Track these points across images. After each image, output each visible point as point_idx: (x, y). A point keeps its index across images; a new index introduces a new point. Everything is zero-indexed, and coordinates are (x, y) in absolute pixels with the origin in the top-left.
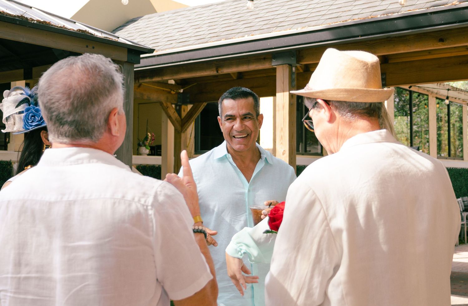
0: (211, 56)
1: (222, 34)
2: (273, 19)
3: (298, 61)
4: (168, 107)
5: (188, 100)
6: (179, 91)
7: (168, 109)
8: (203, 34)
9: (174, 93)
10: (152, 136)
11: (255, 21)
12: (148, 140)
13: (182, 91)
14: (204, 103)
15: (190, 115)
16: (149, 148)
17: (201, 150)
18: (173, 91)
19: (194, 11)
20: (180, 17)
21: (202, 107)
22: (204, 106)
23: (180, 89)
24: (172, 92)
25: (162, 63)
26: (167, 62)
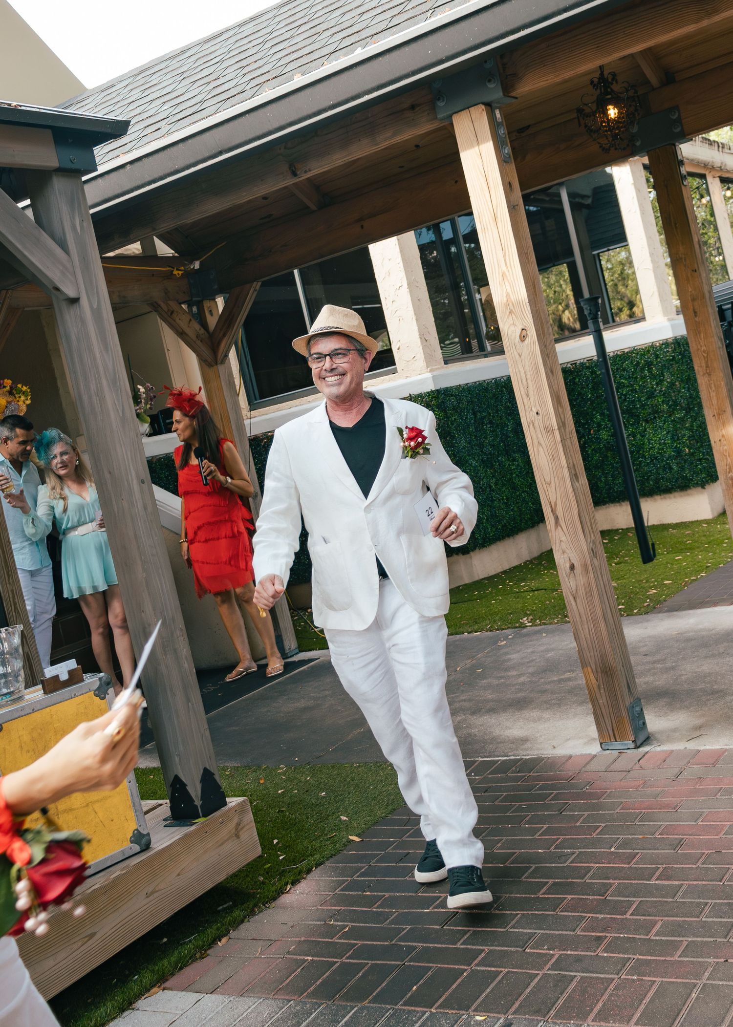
4: (172, 313)
5: (216, 287)
6: (192, 267)
7: (174, 315)
10: (147, 391)
12: (141, 402)
13: (197, 265)
14: (255, 283)
15: (227, 320)
16: (149, 419)
17: (261, 399)
18: (177, 270)
20: (154, 76)
21: (251, 293)
22: (255, 290)
23: (192, 262)
24: (175, 272)
25: (148, 179)
26: (161, 173)
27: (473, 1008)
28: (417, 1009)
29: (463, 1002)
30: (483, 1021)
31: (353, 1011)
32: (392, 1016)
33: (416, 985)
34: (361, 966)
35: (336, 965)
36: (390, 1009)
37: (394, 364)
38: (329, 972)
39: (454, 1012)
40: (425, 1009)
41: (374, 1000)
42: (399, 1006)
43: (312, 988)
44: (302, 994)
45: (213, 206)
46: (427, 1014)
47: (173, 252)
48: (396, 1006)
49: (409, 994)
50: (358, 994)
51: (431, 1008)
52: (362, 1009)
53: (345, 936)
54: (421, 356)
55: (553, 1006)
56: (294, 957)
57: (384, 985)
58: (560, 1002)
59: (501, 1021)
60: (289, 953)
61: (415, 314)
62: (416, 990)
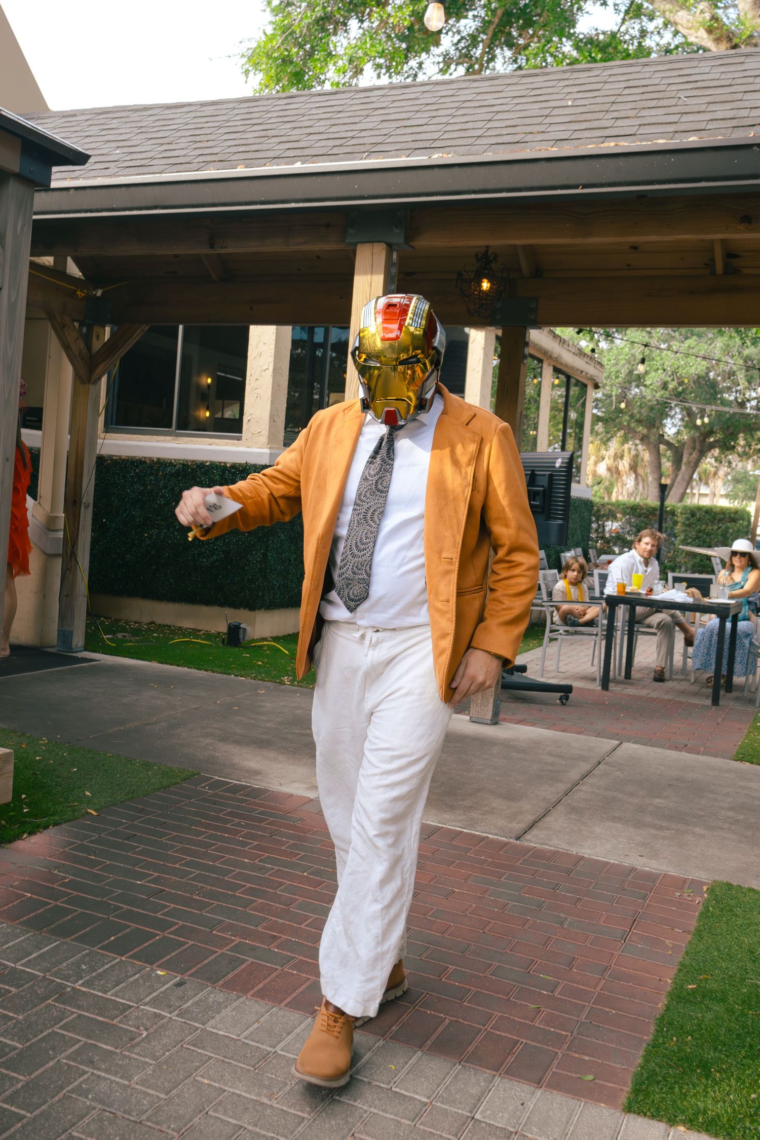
0: (211, 201)
1: (233, 158)
2: (353, 138)
3: (408, 238)
4: (64, 326)
5: (108, 317)
6: (94, 293)
7: (67, 328)
8: (184, 156)
9: (83, 294)
11: (309, 138)
13: (99, 293)
14: (144, 326)
15: (111, 347)
17: (116, 424)
18: (81, 291)
19: (149, 113)
20: (115, 121)
21: (137, 332)
22: (144, 332)
23: (96, 288)
24: (79, 293)
25: (85, 207)
26: (99, 207)
27: (157, 964)
28: (110, 954)
29: (150, 958)
30: (162, 976)
31: (56, 944)
32: (87, 954)
33: (114, 936)
34: (70, 911)
35: (51, 906)
36: (86, 949)
37: (241, 432)
38: (42, 910)
39: (140, 963)
40: (117, 956)
41: (75, 940)
42: (95, 949)
43: (25, 918)
44: (15, 920)
45: (134, 249)
46: (117, 960)
47: (80, 274)
48: (93, 947)
49: (108, 941)
50: (63, 932)
51: (122, 956)
52: (64, 943)
53: (64, 885)
54: (265, 433)
55: (223, 977)
56: (16, 891)
57: (87, 929)
58: (230, 976)
59: (178, 979)
60: (12, 886)
61: (272, 396)
62: (113, 940)
